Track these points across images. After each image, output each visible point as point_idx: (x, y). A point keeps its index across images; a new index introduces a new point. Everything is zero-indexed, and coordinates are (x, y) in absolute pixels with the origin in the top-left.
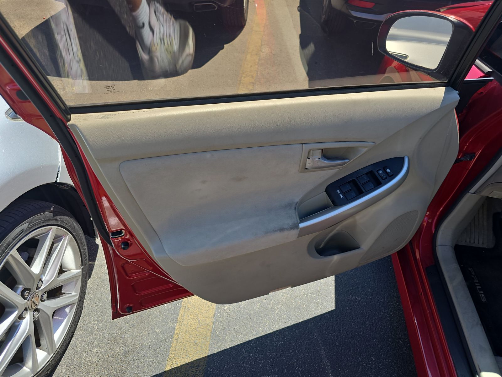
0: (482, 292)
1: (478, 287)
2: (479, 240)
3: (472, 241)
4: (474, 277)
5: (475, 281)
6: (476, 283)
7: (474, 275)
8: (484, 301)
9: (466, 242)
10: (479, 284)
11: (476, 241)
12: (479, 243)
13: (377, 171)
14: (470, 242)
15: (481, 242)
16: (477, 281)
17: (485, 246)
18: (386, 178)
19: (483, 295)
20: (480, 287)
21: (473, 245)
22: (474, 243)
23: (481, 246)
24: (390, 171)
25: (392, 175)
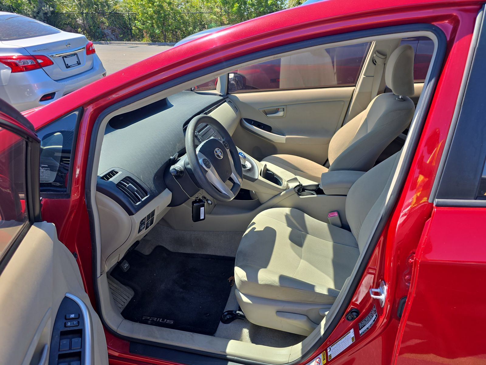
0: (166, 320)
1: (160, 321)
2: (124, 298)
3: (123, 304)
4: (151, 319)
5: (155, 320)
6: (157, 320)
7: (150, 318)
8: (172, 323)
9: (120, 308)
10: (159, 319)
11: (124, 300)
12: (126, 300)
13: (65, 326)
14: (122, 305)
15: (126, 298)
16: (156, 318)
17: (131, 297)
18: (79, 322)
19: (168, 321)
20: (161, 319)
21: (126, 304)
22: (124, 302)
23: (129, 300)
24: (74, 315)
25: (79, 315)
